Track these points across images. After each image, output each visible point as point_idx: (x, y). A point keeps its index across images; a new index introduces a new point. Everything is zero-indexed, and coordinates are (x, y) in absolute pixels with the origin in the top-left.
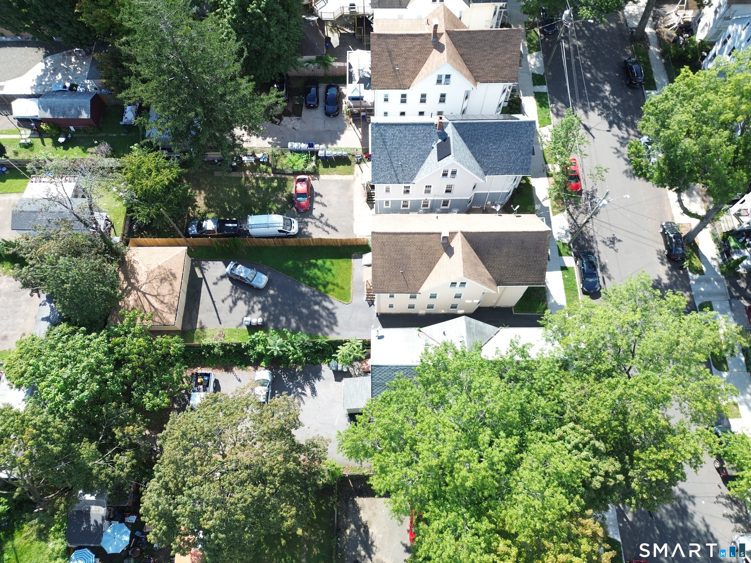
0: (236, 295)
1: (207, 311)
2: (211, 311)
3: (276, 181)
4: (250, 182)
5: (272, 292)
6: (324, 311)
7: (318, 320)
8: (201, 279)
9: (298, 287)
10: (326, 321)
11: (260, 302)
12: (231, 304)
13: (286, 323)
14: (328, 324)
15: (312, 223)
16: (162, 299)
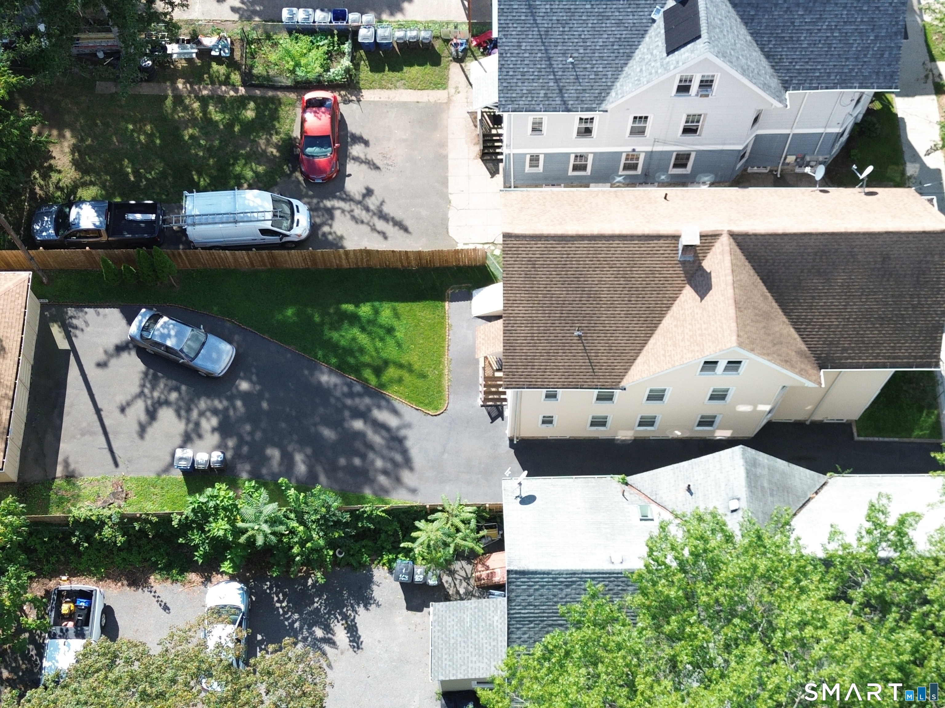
0: (156, 394)
1: (83, 434)
2: (93, 433)
3: (252, 105)
4: (186, 108)
5: (244, 386)
6: (376, 432)
7: (363, 457)
8: (66, 353)
9: (312, 374)
10: (383, 457)
11: (215, 412)
12: (143, 417)
13: (280, 465)
14: (389, 466)
15: (343, 211)
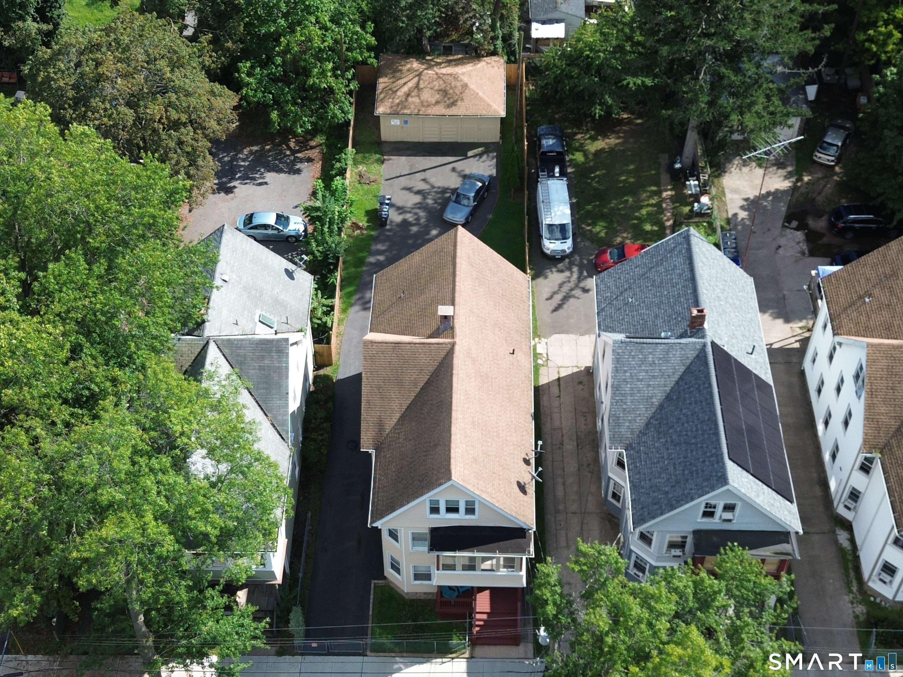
0: (432, 194)
1: (410, 165)
4: (650, 197)
8: (465, 156)
11: (417, 219)
12: (417, 189)
15: (569, 278)
16: (413, 94)
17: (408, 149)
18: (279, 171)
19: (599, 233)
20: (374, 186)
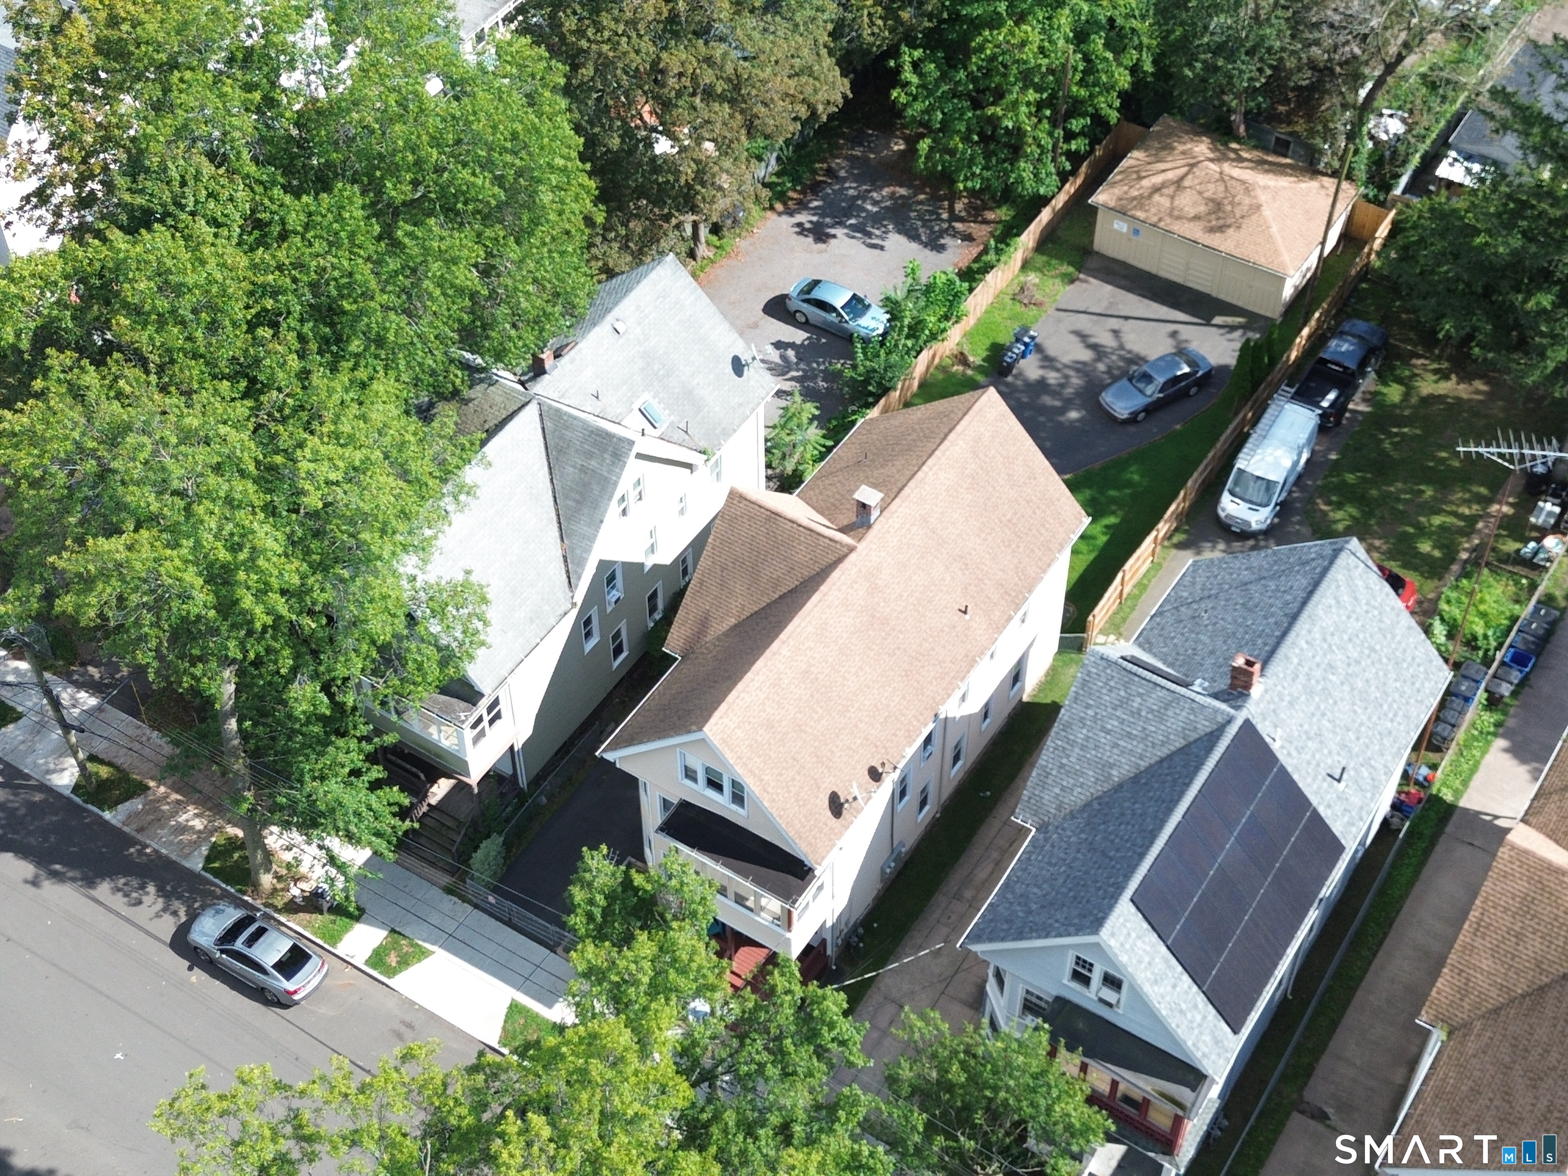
1: (1110, 302)
2: (1107, 307)
3: (1437, 554)
5: (1076, 414)
8: (1208, 319)
16: (1166, 191)
17: (1125, 277)
18: (913, 236)
19: (1336, 522)
20: (1033, 311)
